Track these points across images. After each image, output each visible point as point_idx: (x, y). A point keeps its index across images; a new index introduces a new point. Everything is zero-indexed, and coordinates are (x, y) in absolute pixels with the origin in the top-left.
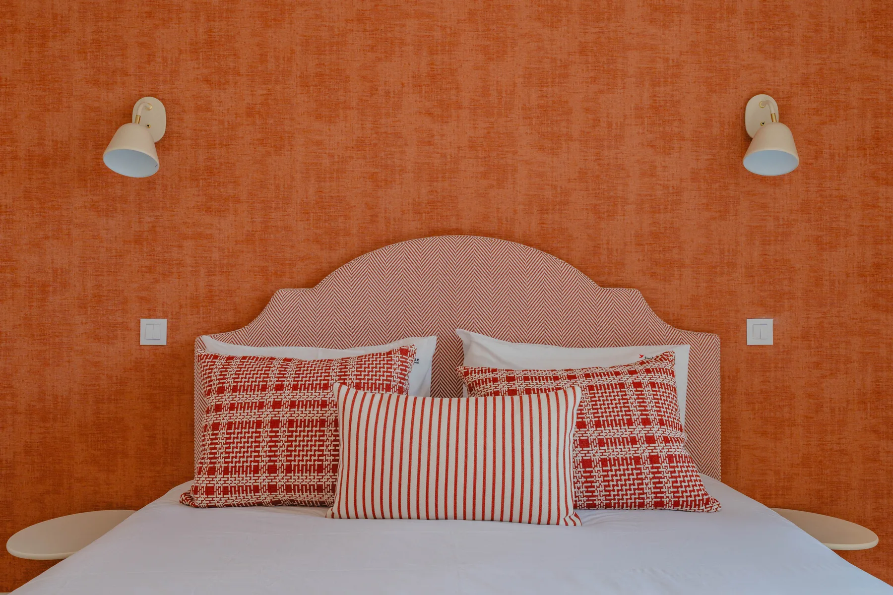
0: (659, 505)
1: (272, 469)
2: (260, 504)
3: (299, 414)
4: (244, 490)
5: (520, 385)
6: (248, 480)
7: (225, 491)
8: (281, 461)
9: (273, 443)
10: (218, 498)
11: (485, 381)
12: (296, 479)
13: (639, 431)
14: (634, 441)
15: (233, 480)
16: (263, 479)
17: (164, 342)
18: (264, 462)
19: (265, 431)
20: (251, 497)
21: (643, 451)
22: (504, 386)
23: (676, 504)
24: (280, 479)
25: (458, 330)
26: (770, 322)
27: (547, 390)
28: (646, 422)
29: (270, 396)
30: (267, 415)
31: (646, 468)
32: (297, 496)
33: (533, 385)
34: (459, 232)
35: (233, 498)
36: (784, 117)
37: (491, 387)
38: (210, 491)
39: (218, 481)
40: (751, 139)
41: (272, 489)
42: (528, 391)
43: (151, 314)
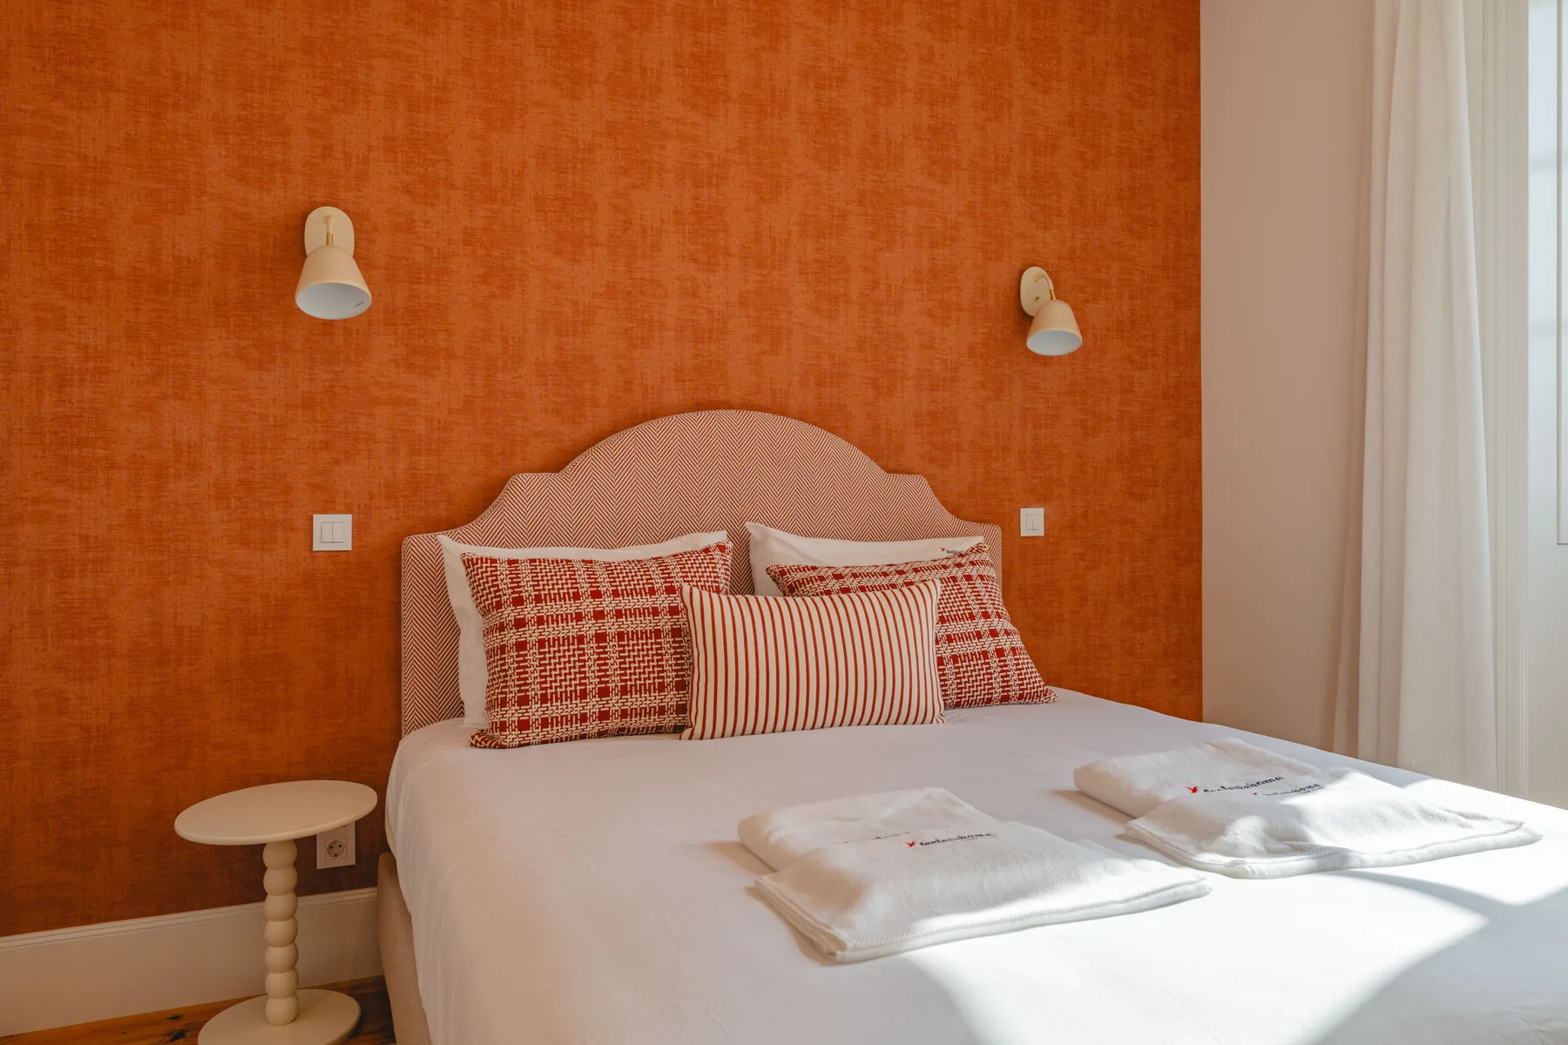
0: (1005, 699)
1: (604, 692)
2: (583, 737)
3: (629, 625)
4: (569, 720)
5: (849, 582)
6: (575, 707)
7: (545, 723)
8: (614, 682)
9: (602, 661)
10: (534, 733)
11: (810, 580)
12: (634, 701)
13: (983, 626)
14: (979, 635)
15: (555, 710)
16: (593, 705)
17: (348, 546)
18: (593, 684)
19: (590, 648)
20: (576, 729)
21: (989, 644)
22: (834, 585)
23: (1021, 697)
24: (614, 703)
25: (747, 524)
26: (1041, 511)
27: (881, 588)
28: (986, 615)
29: (587, 606)
30: (589, 628)
31: (994, 661)
32: (632, 722)
33: (865, 582)
34: (728, 406)
35: (553, 731)
36: (1060, 293)
37: (820, 586)
38: (524, 725)
39: (535, 711)
40: (1030, 319)
41: (604, 716)
42: (863, 589)
43: (328, 508)
